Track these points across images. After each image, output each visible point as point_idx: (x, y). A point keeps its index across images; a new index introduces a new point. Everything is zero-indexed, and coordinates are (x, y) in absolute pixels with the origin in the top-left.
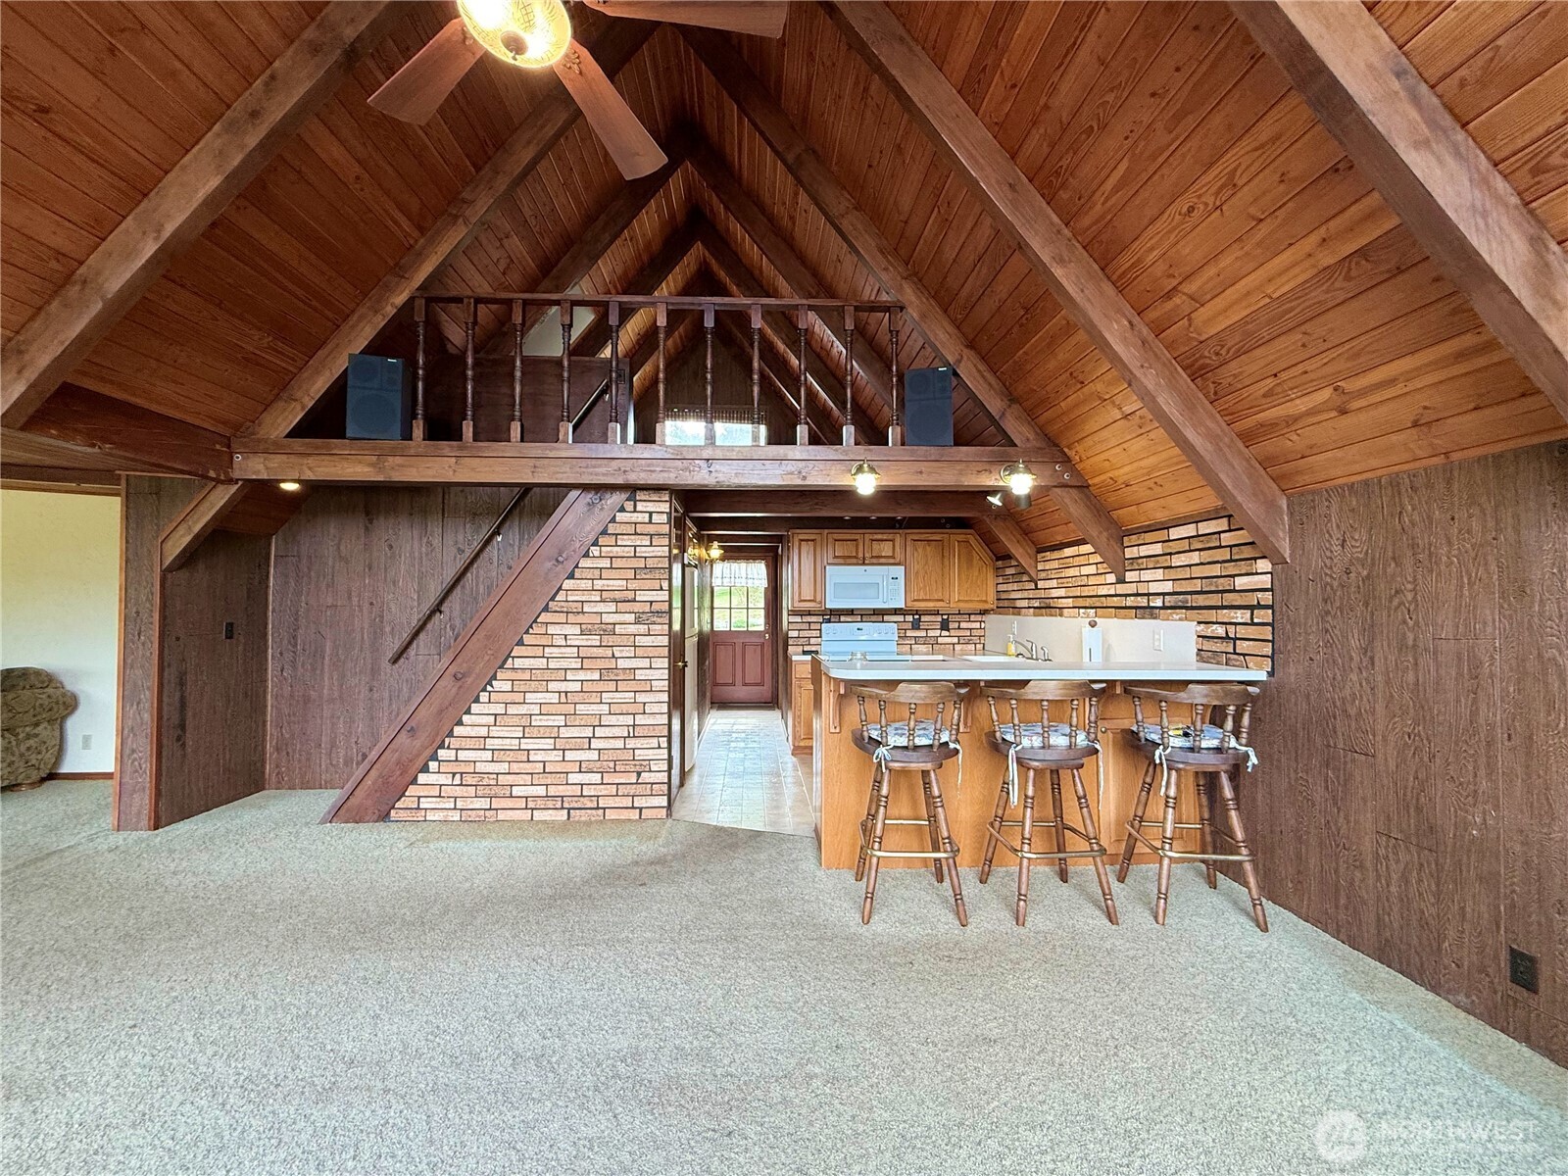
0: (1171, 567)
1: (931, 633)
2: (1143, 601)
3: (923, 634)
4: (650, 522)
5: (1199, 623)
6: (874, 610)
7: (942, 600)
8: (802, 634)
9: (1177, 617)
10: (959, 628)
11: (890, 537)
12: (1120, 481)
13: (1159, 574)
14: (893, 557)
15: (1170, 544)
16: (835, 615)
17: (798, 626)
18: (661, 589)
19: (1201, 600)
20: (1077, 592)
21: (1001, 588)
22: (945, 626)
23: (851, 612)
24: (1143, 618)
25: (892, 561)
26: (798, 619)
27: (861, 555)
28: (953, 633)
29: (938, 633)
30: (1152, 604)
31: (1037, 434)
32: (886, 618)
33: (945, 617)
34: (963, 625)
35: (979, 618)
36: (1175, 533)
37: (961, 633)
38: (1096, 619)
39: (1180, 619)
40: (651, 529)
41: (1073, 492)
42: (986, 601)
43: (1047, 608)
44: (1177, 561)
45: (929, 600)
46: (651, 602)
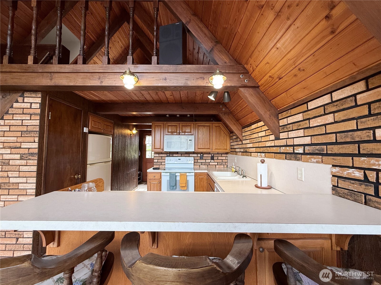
0: (310, 128)
1: (207, 161)
2: (290, 150)
3: (204, 161)
4: (31, 108)
5: (333, 166)
6: (186, 152)
7: (209, 149)
8: (159, 161)
9: (315, 161)
10: (218, 159)
11: (190, 124)
12: (276, 76)
13: (301, 133)
14: (190, 132)
15: (309, 112)
16: (171, 154)
17: (158, 158)
18: (35, 142)
19: (336, 149)
20: (257, 145)
21: (232, 144)
22: (212, 158)
23: (177, 153)
24: (290, 159)
25: (190, 134)
26: (158, 155)
27: (178, 131)
28: (215, 161)
29: (209, 161)
30: (296, 152)
31: (230, 59)
32: (190, 155)
33: (212, 155)
34: (219, 158)
35: (225, 155)
36: (312, 105)
37: (218, 161)
38: (265, 159)
39: (317, 162)
40: (31, 111)
41: (251, 90)
42: (226, 149)
43: (246, 152)
44: (314, 123)
45: (204, 149)
46: (29, 148)
